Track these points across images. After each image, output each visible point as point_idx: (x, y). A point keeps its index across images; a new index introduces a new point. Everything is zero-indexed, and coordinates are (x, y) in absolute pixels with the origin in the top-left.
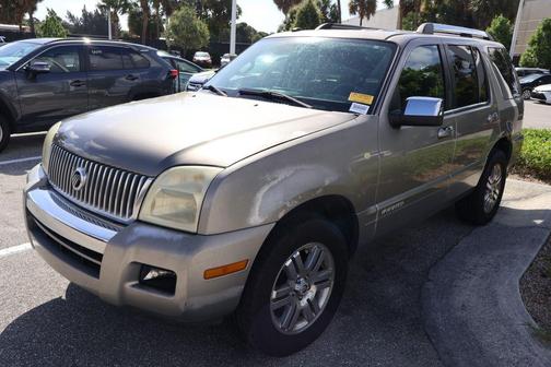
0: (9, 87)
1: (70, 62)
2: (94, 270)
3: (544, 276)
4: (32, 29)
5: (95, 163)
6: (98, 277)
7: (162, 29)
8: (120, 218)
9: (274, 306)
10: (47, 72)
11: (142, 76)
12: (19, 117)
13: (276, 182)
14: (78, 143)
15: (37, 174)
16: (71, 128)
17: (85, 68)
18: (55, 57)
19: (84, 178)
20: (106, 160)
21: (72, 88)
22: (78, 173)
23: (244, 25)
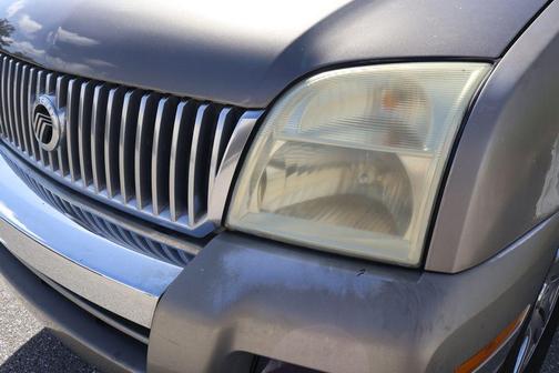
5: (80, 80)
14: (39, 39)
19: (60, 120)
20: (98, 69)
22: (42, 109)
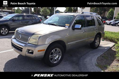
0: (9, 23)
1: (21, 18)
2: (21, 51)
3: (103, 57)
4: (14, 11)
6: (22, 52)
7: (40, 11)
8: (26, 43)
9: (50, 58)
10: (16, 20)
11: (34, 21)
12: (11, 28)
13: (50, 37)
15: (13, 37)
16: (20, 29)
17: (24, 19)
18: (18, 17)
21: (21, 23)
23: (58, 10)
